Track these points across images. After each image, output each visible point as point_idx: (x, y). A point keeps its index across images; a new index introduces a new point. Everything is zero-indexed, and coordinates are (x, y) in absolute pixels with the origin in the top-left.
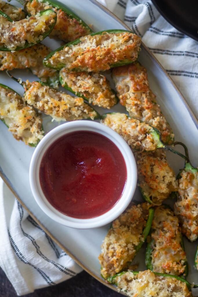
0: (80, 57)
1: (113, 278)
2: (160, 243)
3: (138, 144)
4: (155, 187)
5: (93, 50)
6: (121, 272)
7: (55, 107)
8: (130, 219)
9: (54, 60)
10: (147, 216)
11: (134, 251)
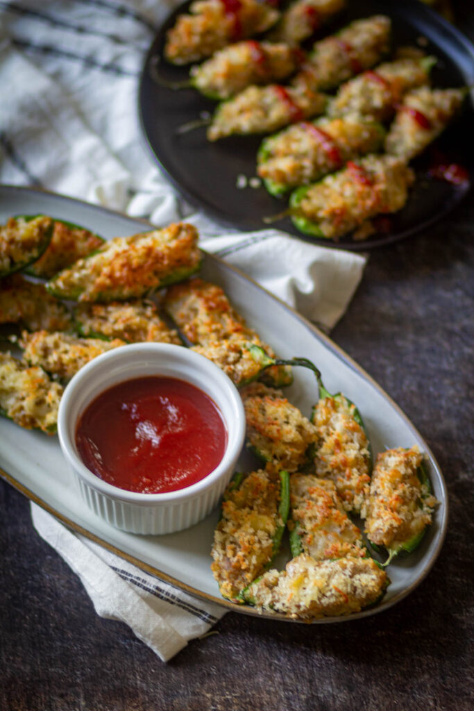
0: (106, 270)
1: (243, 592)
2: (310, 518)
3: (230, 369)
4: (275, 434)
5: (125, 252)
6: (255, 578)
7: (80, 358)
8: (250, 494)
9: (65, 282)
10: (279, 482)
11: (270, 541)
